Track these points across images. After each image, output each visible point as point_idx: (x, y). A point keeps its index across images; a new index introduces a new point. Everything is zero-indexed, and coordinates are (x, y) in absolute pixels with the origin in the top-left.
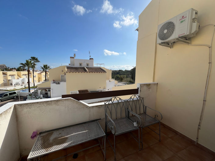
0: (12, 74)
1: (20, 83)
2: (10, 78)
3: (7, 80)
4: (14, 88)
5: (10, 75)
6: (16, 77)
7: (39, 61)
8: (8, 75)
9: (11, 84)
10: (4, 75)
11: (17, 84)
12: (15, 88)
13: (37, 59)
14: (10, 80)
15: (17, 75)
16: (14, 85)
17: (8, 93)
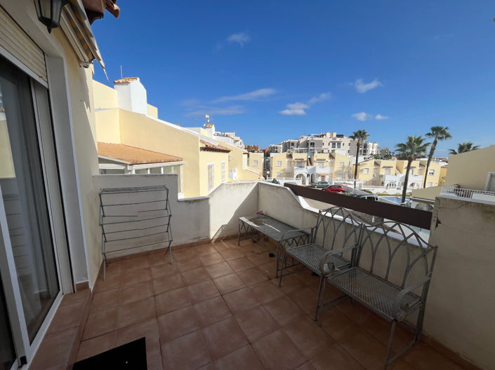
0: (387, 165)
1: (397, 184)
2: (382, 172)
3: (378, 174)
4: (385, 192)
5: (384, 167)
6: (393, 170)
7: (448, 136)
8: (382, 166)
9: (383, 183)
10: (377, 167)
11: (392, 185)
12: (387, 191)
13: (443, 132)
14: (381, 176)
15: (395, 167)
16: (386, 185)
17: (366, 197)
